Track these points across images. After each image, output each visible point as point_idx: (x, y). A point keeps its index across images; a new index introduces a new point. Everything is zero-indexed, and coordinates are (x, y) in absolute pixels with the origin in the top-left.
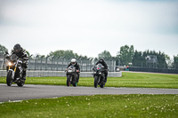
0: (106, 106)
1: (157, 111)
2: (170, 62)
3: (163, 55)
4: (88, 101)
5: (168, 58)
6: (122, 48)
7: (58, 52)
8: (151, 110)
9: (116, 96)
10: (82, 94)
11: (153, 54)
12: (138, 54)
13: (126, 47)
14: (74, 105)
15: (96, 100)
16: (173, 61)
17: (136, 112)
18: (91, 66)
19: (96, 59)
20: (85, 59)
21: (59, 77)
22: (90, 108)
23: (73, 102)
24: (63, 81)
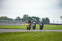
0: (19, 36)
1: (36, 37)
4: (12, 34)
5: (40, 19)
6: (24, 16)
7: (1, 17)
8: (34, 37)
9: (22, 32)
10: (10, 31)
12: (30, 18)
13: (26, 15)
14: (7, 35)
15: (15, 34)
16: (42, 20)
18: (13, 22)
19: (15, 19)
20: (11, 19)
21: (2, 26)
22: (13, 36)
23: (7, 34)
24: (4, 27)
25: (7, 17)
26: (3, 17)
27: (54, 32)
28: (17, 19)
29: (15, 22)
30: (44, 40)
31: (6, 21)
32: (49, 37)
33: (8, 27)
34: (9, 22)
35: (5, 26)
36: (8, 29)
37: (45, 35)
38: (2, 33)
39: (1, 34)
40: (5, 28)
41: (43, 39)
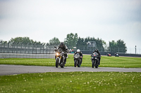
0: (55, 81)
1: (96, 85)
2: (106, 46)
3: (101, 41)
4: (41, 77)
5: (105, 43)
6: (68, 36)
7: (17, 39)
8: (91, 84)
9: (63, 73)
10: (36, 71)
11: (93, 40)
12: (81, 40)
13: (72, 34)
14: (30, 80)
15: (47, 76)
16: (108, 45)
17: (79, 86)
18: (44, 50)
19: (48, 44)
20: (39, 44)
21: (18, 59)
22: (43, 83)
23: (29, 78)
24: (22, 61)
25: (30, 39)
26: (20, 38)
27: (136, 73)
28: (51, 44)
29: (47, 50)
30: (114, 91)
31: (27, 48)
32: (125, 85)
33: (31, 61)
34: (33, 50)
35: (24, 58)
36: (32, 65)
37: (115, 81)
38: (18, 76)
39: (16, 76)
40: (25, 63)
41: (112, 88)
